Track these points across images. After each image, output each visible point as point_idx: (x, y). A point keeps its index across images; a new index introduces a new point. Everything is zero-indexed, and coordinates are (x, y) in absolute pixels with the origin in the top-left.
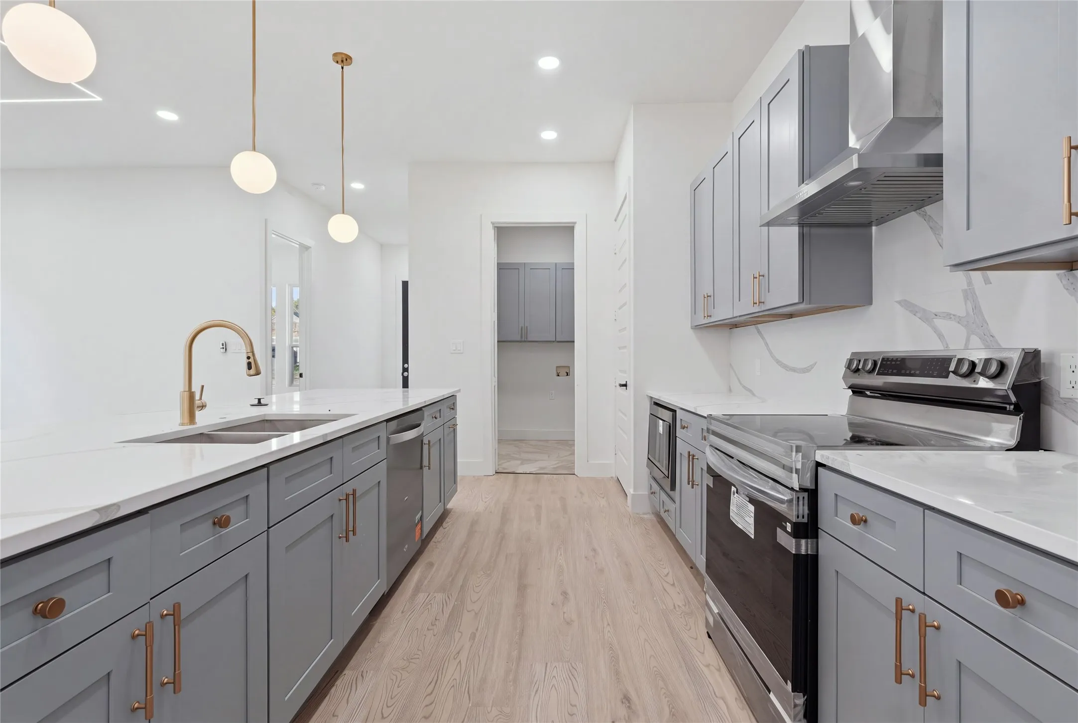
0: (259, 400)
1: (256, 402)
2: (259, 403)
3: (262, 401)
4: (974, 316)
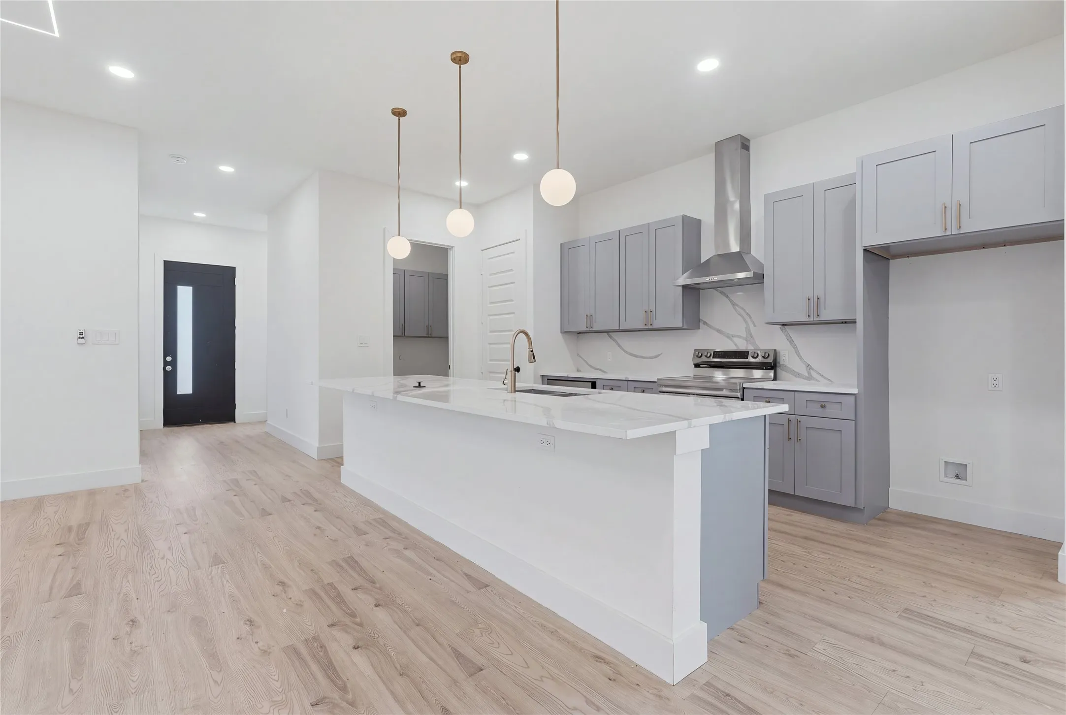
0: (419, 383)
1: (418, 385)
2: (419, 386)
3: (422, 385)
4: (750, 337)
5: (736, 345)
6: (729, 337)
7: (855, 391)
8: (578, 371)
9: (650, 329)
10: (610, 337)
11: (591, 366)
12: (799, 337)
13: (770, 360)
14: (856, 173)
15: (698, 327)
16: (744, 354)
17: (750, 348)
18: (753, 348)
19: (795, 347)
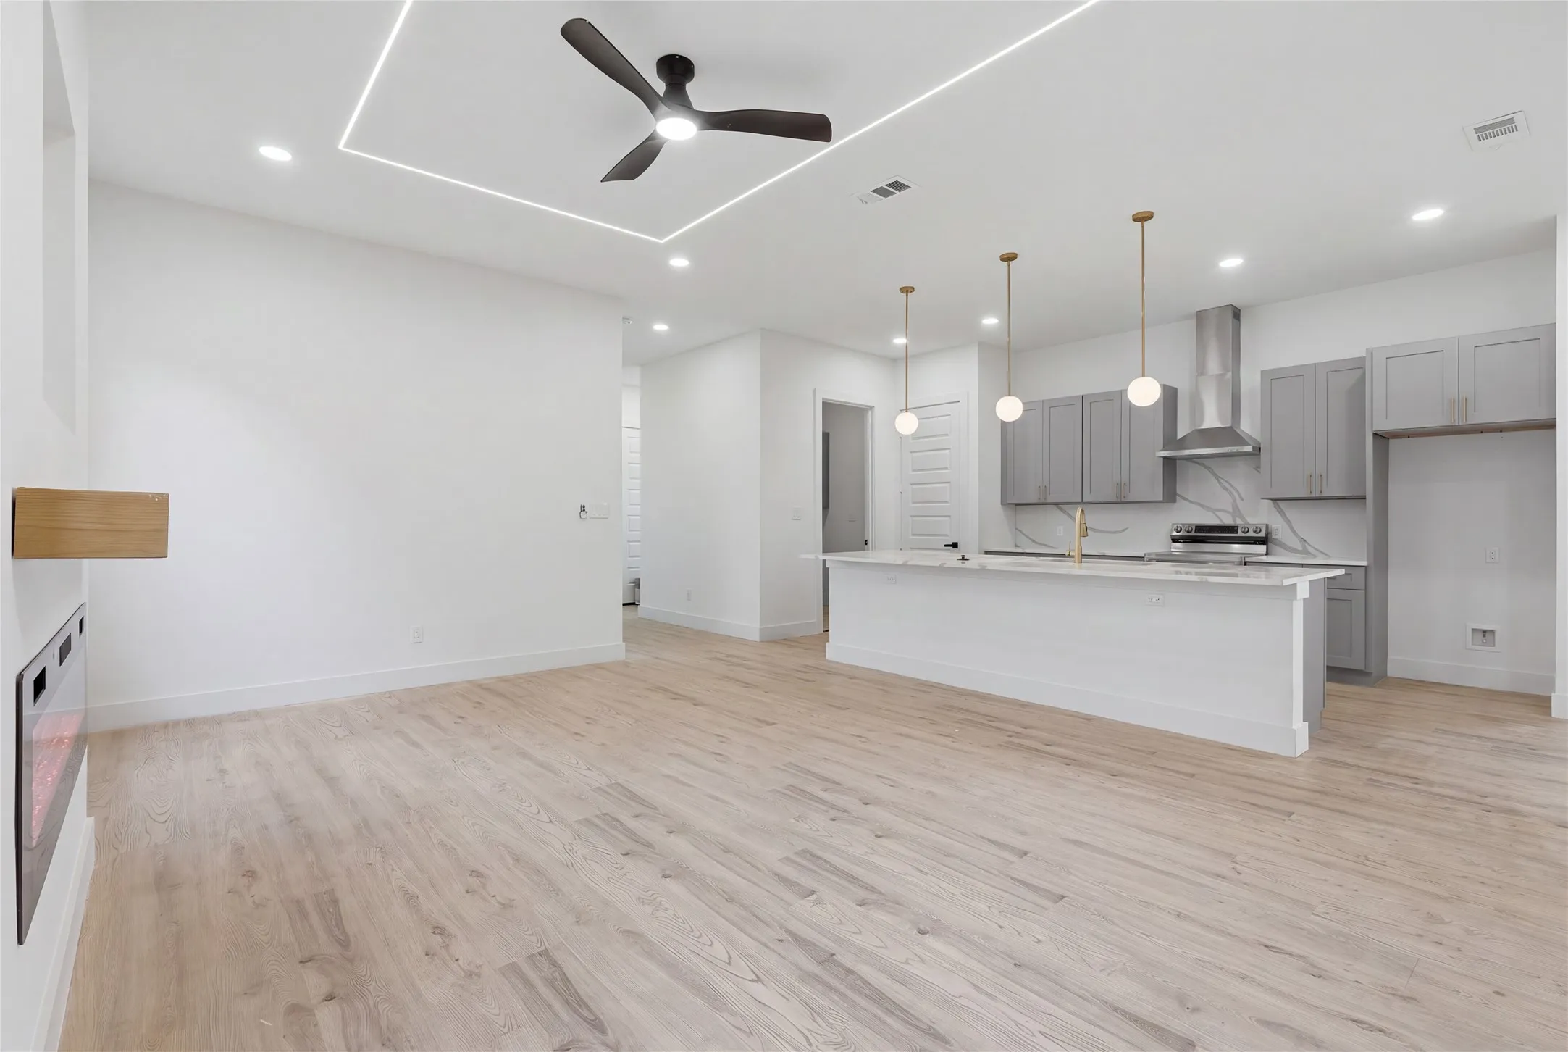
4: (1236, 511)
5: (1220, 519)
6: (1214, 511)
7: (1365, 563)
8: (1017, 546)
9: (1121, 501)
10: (1061, 509)
11: (1033, 541)
12: (1293, 512)
13: (1262, 534)
14: (1364, 357)
15: (1174, 501)
16: (1233, 529)
17: (1239, 522)
18: (1242, 523)
19: (1288, 522)
